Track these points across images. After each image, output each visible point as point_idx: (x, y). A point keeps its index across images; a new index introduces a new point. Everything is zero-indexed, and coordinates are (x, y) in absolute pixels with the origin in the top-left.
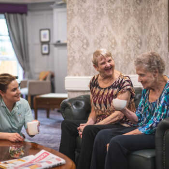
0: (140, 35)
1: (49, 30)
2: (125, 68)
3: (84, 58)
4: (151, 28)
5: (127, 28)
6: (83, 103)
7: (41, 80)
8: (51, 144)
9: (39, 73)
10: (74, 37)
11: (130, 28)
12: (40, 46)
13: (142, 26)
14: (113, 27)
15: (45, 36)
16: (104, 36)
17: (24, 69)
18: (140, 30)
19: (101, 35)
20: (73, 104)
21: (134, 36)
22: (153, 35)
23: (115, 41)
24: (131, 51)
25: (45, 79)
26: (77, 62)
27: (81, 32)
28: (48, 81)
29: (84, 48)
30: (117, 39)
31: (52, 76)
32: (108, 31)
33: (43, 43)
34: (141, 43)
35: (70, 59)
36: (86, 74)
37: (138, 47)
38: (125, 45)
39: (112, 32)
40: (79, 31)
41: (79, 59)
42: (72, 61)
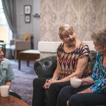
0: (94, 12)
1: (31, 6)
2: (82, 36)
3: (52, 29)
4: (103, 7)
5: (85, 7)
6: (51, 62)
7: (24, 40)
8: (28, 88)
9: (23, 35)
10: (46, 13)
11: (87, 7)
12: (24, 17)
13: (96, 5)
14: (74, 5)
15: (28, 10)
16: (67, 13)
17: (13, 32)
18: (94, 9)
19: (65, 11)
20: (43, 63)
21: (90, 13)
22: (104, 12)
23: (76, 16)
24: (87, 23)
25: (27, 39)
26: (47, 31)
27: (51, 9)
28: (29, 41)
29: (52, 21)
30: (77, 15)
31: (32, 38)
32: (71, 8)
33: (26, 15)
34: (95, 18)
35: (43, 29)
36: (54, 40)
37: (93, 21)
38: (83, 20)
39: (74, 9)
40: (49, 8)
41: (49, 29)
42: (44, 30)
